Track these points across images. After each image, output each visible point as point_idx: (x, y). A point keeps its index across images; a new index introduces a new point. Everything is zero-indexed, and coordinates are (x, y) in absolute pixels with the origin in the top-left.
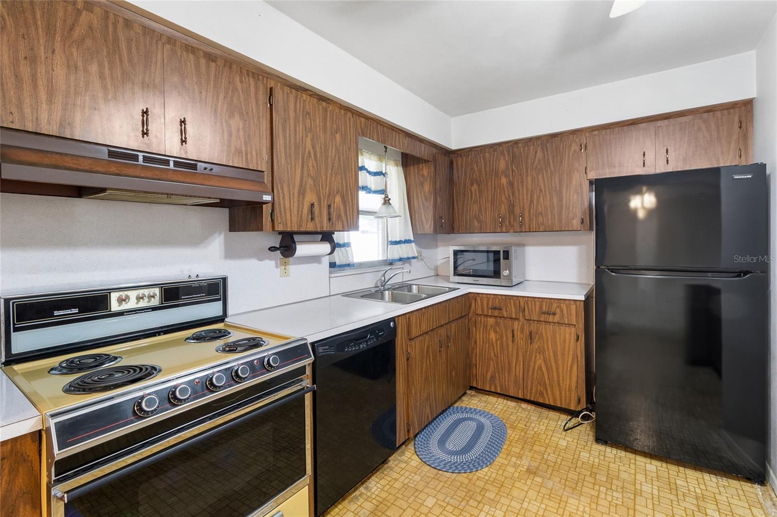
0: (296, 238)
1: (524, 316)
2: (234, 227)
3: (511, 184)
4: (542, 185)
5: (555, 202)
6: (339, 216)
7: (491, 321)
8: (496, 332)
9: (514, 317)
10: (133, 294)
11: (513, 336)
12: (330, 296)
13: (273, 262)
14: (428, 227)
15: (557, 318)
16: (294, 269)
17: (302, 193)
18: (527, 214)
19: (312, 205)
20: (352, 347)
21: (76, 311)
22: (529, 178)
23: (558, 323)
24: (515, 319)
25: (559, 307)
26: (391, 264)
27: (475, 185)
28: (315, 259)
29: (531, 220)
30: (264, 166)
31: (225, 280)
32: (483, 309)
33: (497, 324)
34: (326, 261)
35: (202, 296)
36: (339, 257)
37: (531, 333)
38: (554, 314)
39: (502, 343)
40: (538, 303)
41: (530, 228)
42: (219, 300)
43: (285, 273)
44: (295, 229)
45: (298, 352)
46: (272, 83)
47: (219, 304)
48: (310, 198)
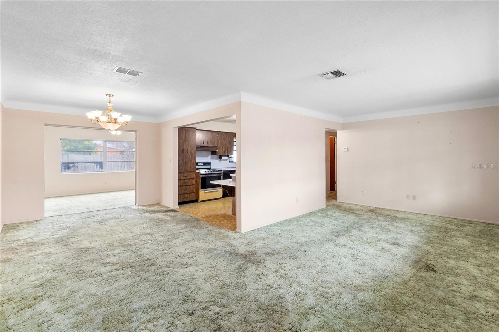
0: (222, 156)
2: (212, 154)
6: (229, 152)
10: (201, 163)
13: (218, 160)
16: (221, 162)
17: (223, 149)
19: (224, 151)
28: (226, 160)
30: (217, 146)
31: (211, 162)
34: (228, 160)
35: (208, 164)
36: (230, 160)
45: (221, 171)
46: (218, 133)
47: (210, 166)
48: (224, 149)
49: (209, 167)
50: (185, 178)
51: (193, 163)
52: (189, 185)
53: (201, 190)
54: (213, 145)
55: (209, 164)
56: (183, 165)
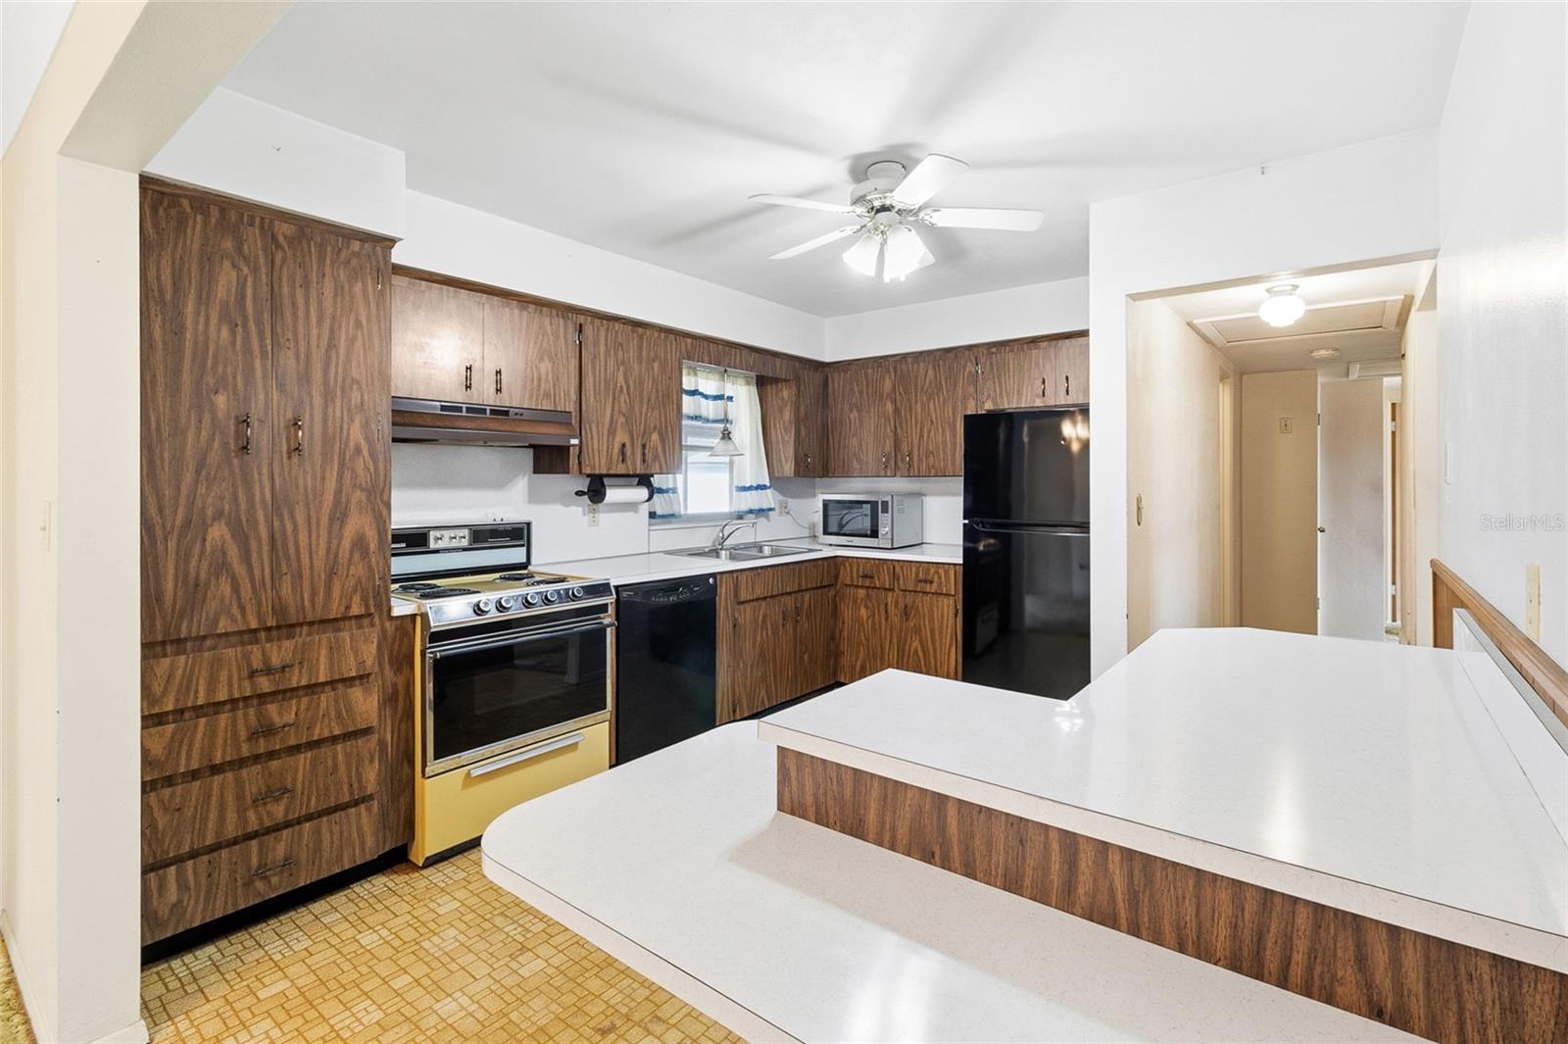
0: (606, 481)
1: (899, 586)
2: (538, 469)
3: (897, 411)
4: (934, 416)
5: (948, 437)
6: (656, 457)
7: (862, 592)
8: (867, 608)
9: (887, 586)
10: (447, 534)
11: (886, 612)
12: (649, 553)
13: (580, 509)
14: (788, 468)
15: (934, 588)
16: (605, 518)
17: (612, 432)
18: (916, 453)
19: (624, 445)
20: (659, 597)
21: (404, 545)
22: (919, 405)
23: (936, 593)
24: (890, 590)
25: (937, 572)
26: (740, 517)
27: (855, 411)
28: (631, 506)
29: (920, 460)
30: (571, 407)
31: (529, 524)
32: (852, 579)
33: (868, 596)
34: (645, 509)
35: (506, 541)
37: (906, 606)
38: (932, 582)
39: (873, 621)
40: (914, 569)
41: (919, 471)
42: (523, 545)
43: (594, 522)
44: (604, 472)
45: (601, 589)
46: (581, 319)
47: (524, 550)
48: (621, 437)
49: (516, 555)
50: (265, 685)
51: (360, 543)
52: (313, 745)
53: (434, 766)
54: (546, 405)
55: (518, 534)
56: (239, 569)
